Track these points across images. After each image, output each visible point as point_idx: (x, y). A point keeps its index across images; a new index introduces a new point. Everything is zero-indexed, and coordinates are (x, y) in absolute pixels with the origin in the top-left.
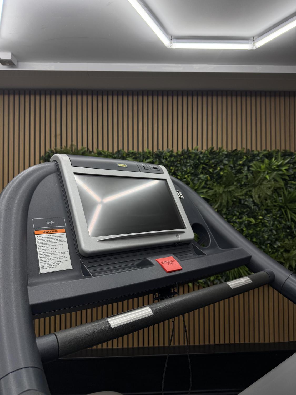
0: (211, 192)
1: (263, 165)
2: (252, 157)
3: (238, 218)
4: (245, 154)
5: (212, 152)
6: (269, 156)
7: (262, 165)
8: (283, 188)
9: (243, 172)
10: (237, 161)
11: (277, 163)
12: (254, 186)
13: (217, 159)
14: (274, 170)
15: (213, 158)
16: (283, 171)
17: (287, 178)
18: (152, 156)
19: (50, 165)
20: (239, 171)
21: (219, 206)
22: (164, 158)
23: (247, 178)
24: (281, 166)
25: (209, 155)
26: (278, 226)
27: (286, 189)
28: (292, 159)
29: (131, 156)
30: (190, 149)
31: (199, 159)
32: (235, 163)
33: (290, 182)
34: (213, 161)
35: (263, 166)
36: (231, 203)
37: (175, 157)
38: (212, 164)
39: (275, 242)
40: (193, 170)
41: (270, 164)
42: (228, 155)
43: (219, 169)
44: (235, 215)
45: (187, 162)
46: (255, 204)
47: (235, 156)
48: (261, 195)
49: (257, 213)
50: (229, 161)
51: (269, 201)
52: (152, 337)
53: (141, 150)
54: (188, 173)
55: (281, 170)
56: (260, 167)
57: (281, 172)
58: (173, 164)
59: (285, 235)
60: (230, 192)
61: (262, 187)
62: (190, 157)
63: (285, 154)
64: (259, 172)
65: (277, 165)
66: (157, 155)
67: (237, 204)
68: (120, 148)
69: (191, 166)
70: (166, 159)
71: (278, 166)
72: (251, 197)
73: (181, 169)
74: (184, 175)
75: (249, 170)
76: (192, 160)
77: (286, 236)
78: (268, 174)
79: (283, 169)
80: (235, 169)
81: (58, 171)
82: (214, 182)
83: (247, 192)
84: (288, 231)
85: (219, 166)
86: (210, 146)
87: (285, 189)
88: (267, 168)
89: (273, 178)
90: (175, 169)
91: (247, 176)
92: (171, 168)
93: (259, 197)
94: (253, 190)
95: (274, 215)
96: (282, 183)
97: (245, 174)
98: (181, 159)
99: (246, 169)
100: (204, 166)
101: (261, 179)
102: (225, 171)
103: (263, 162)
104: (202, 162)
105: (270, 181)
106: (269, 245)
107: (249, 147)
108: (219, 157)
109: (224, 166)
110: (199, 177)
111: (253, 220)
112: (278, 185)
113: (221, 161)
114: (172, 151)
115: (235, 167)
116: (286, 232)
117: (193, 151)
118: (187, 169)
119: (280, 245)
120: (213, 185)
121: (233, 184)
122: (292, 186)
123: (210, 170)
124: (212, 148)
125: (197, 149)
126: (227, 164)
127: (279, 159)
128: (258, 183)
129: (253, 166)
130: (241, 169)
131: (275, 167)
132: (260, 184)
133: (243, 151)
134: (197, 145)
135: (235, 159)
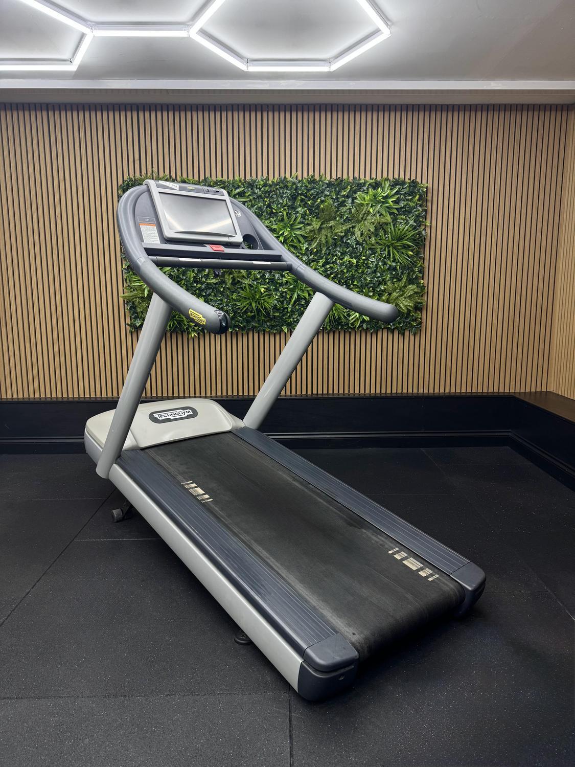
0: (309, 228)
1: (367, 196)
2: (359, 186)
3: (339, 258)
4: (349, 183)
5: (312, 181)
6: (376, 185)
8: (390, 223)
9: (347, 205)
10: (340, 191)
11: (382, 194)
12: (359, 221)
13: (317, 189)
14: (379, 202)
15: (313, 188)
16: (390, 204)
17: (396, 212)
18: (243, 185)
19: (143, 187)
20: (342, 204)
21: (317, 244)
22: (257, 188)
23: (350, 212)
24: (386, 197)
25: (308, 185)
26: (382, 267)
27: (394, 225)
28: (405, 188)
29: (219, 185)
30: (288, 176)
31: (297, 188)
32: (338, 193)
33: (399, 216)
34: (312, 191)
35: (367, 198)
36: (331, 241)
37: (270, 186)
38: (311, 195)
39: (379, 285)
40: (291, 202)
41: (375, 196)
42: (330, 185)
43: (319, 201)
44: (336, 255)
45: (283, 193)
46: (358, 243)
47: (338, 185)
48: (364, 231)
49: (361, 253)
50: (330, 192)
51: (373, 238)
53: (231, 178)
54: (284, 206)
55: (387, 202)
56: (364, 199)
57: (387, 205)
58: (267, 195)
59: (390, 277)
60: (331, 227)
61: (366, 222)
62: (286, 187)
63: (396, 183)
64: (362, 205)
65: (383, 196)
66: (249, 184)
67: (339, 243)
68: (208, 175)
69: (288, 197)
70: (260, 189)
71: (384, 198)
72: (353, 234)
73: (276, 201)
74: (280, 208)
75: (353, 202)
76: (289, 190)
77: (392, 279)
78: (372, 207)
79: (390, 201)
80: (338, 201)
81: (149, 191)
82: (313, 217)
83: (350, 228)
84: (394, 273)
85: (318, 198)
86: (311, 173)
87: (392, 224)
88: (370, 200)
89: (379, 212)
90: (269, 201)
91: (350, 209)
92: (265, 199)
93: (362, 235)
94: (357, 227)
95: (379, 255)
96: (389, 218)
97: (348, 207)
98: (277, 189)
99: (350, 200)
100: (303, 197)
101: (364, 213)
102: (326, 204)
103: (368, 193)
104: (300, 192)
105: (374, 215)
106: (371, 289)
107: (356, 175)
108: (319, 187)
109: (325, 198)
110: (297, 210)
111: (354, 261)
112: (383, 220)
113: (322, 192)
114: (267, 179)
115: (337, 198)
116: (391, 273)
117: (291, 179)
118: (283, 202)
119: (383, 288)
120: (311, 220)
121: (335, 218)
122: (402, 221)
123: (309, 202)
124: (313, 176)
125: (297, 176)
126: (328, 196)
127: (386, 189)
128: (362, 218)
129: (358, 197)
130: (344, 201)
131: (380, 198)
132: (364, 219)
133: (348, 179)
134: (297, 171)
135: (337, 189)
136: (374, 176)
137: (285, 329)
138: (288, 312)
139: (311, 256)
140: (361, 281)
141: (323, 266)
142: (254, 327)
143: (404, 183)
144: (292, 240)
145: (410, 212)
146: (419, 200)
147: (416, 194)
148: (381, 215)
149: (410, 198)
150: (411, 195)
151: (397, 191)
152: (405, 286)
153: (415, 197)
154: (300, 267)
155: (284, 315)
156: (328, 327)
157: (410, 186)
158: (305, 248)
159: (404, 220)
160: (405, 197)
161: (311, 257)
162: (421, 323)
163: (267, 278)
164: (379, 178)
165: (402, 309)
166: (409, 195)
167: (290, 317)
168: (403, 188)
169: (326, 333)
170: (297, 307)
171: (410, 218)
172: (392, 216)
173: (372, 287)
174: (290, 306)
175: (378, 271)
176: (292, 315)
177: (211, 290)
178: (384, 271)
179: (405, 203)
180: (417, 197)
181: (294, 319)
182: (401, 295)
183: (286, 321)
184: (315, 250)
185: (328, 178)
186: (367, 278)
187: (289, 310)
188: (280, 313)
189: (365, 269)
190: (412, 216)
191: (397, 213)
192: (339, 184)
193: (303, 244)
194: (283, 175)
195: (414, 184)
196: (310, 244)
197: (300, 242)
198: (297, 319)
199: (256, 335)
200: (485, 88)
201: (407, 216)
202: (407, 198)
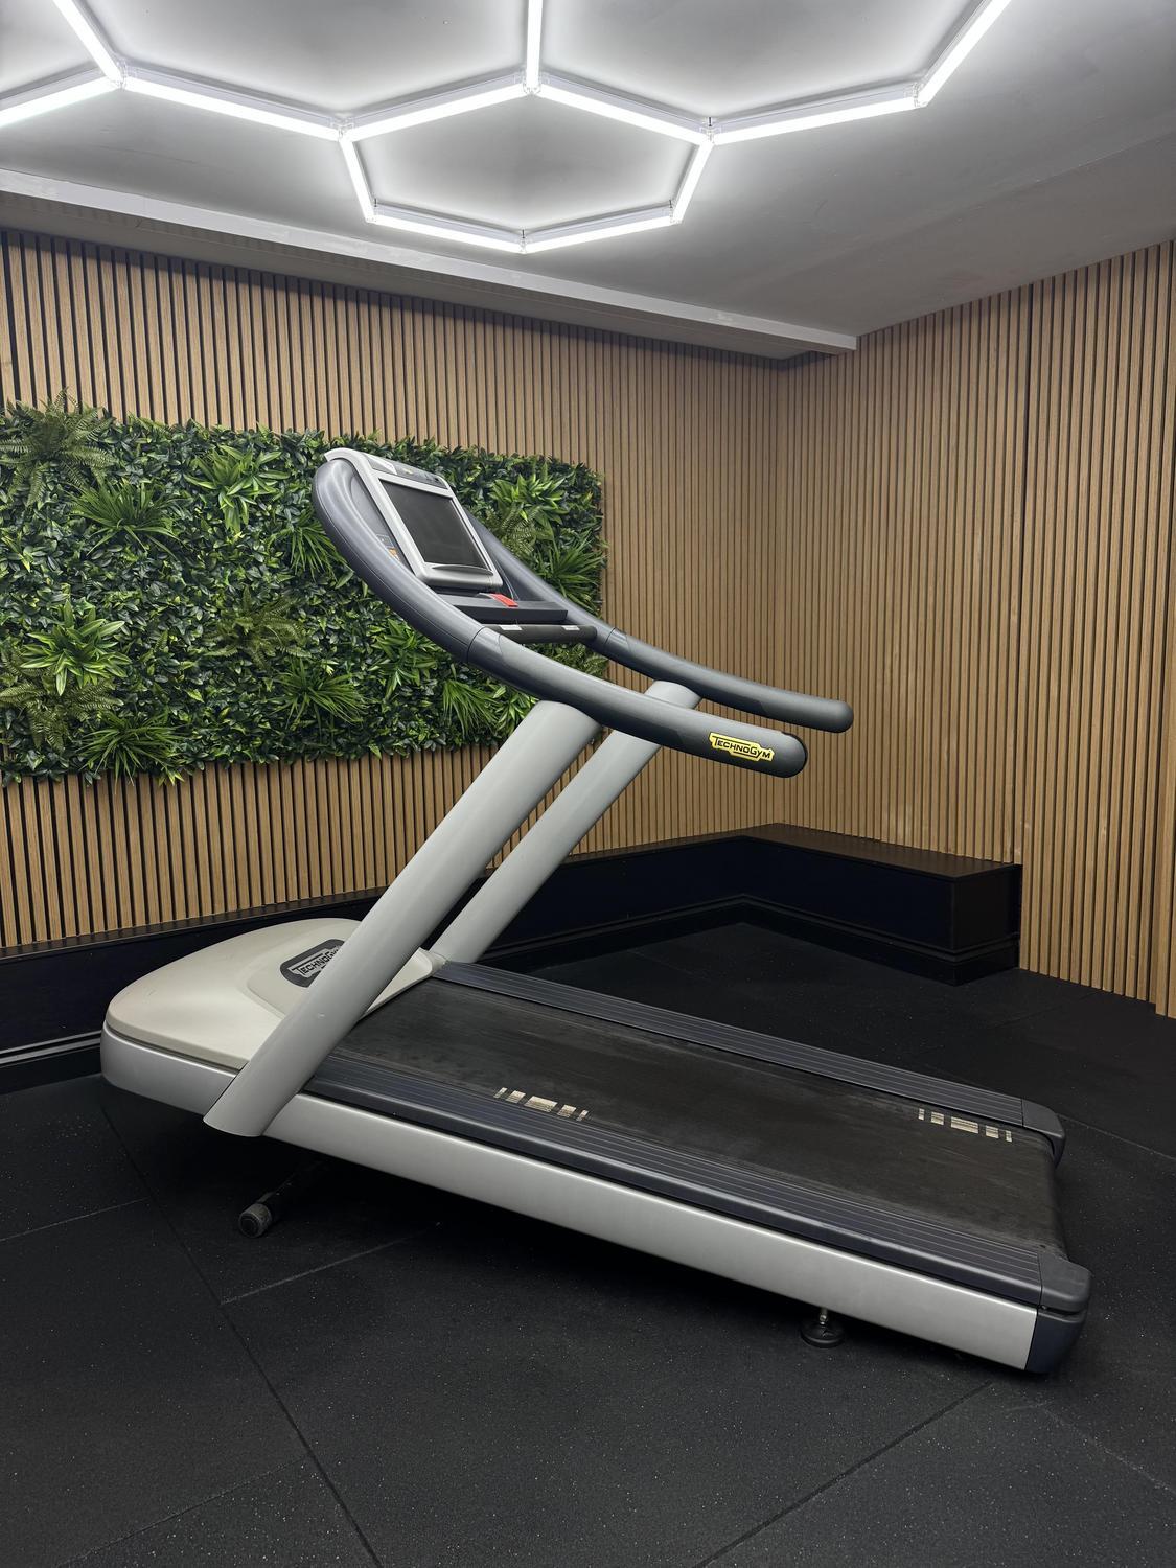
1: (515, 488)
2: (494, 467)
4: (477, 461)
6: (525, 469)
7: (513, 489)
8: (551, 542)
9: (477, 501)
11: (540, 487)
12: (499, 535)
14: (535, 502)
16: (552, 506)
17: (560, 521)
22: (303, 453)
23: (485, 516)
24: (546, 494)
27: (557, 544)
28: (568, 479)
32: (458, 479)
33: (563, 529)
35: (515, 492)
41: (528, 489)
55: (547, 503)
56: (509, 494)
57: (547, 507)
61: (514, 537)
63: (558, 469)
64: (507, 504)
65: (541, 491)
70: (309, 456)
71: (543, 493)
75: (486, 498)
78: (524, 509)
79: (553, 499)
86: (403, 433)
87: (555, 543)
88: (522, 496)
89: (534, 519)
91: (483, 511)
96: (551, 531)
97: (479, 506)
99: (480, 494)
101: (512, 520)
103: (514, 482)
105: (528, 525)
107: (483, 445)
112: (543, 536)
115: (459, 488)
122: (568, 539)
124: (409, 439)
127: (546, 478)
128: (505, 529)
129: (495, 489)
131: (537, 494)
132: (510, 530)
133: (472, 452)
135: (459, 470)
137: (373, 750)
138: (380, 715)
142: (308, 750)
143: (565, 469)
145: (580, 524)
146: (590, 502)
147: (587, 491)
148: (538, 524)
149: (578, 497)
150: (579, 492)
152: (584, 657)
153: (586, 495)
155: (371, 722)
157: (575, 474)
159: (571, 536)
160: (570, 493)
163: (333, 645)
164: (522, 455)
166: (577, 491)
167: (383, 724)
168: (566, 479)
171: (579, 532)
172: (554, 528)
174: (385, 701)
177: (210, 673)
179: (573, 505)
180: (590, 496)
183: (375, 735)
185: (445, 443)
190: (584, 530)
191: (561, 523)
195: (582, 471)
198: (399, 728)
199: (310, 768)
200: (711, 320)
201: (575, 529)
202: (573, 496)
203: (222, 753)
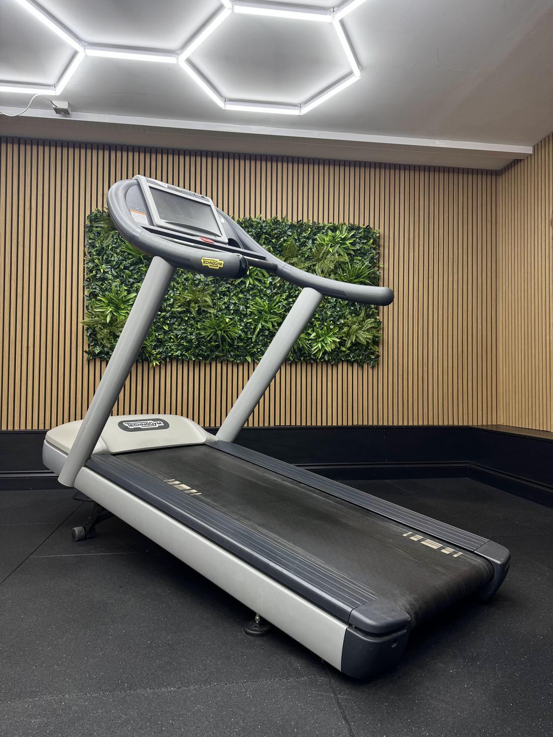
1: (327, 237)
2: (319, 229)
4: (309, 226)
5: (276, 222)
6: (334, 229)
7: (325, 238)
8: (347, 263)
9: (308, 245)
10: (301, 233)
11: (340, 236)
12: (319, 260)
13: (280, 229)
14: (338, 243)
15: (276, 229)
16: (347, 245)
17: (352, 253)
19: (134, 181)
20: (304, 244)
23: (311, 252)
24: (344, 239)
25: (271, 225)
27: (351, 265)
28: (359, 233)
30: (253, 217)
31: (261, 228)
32: (299, 234)
33: (355, 257)
34: (276, 231)
35: (327, 239)
38: (275, 235)
39: (338, 320)
41: (334, 237)
42: (292, 226)
43: (282, 240)
48: (324, 268)
50: (293, 233)
51: (332, 276)
52: (208, 416)
55: (345, 244)
56: (324, 240)
57: (345, 246)
59: (349, 312)
61: (326, 261)
62: (252, 225)
63: (351, 228)
64: (322, 245)
65: (341, 238)
69: (252, 236)
72: (314, 271)
75: (313, 243)
76: (254, 229)
77: (351, 313)
78: (331, 247)
79: (348, 242)
80: (299, 241)
81: (139, 185)
82: (277, 254)
83: (311, 266)
84: (352, 308)
85: (282, 237)
86: (274, 215)
87: (349, 264)
88: (330, 241)
89: (337, 252)
91: (311, 249)
93: (322, 271)
94: (317, 264)
96: (346, 258)
97: (309, 247)
99: (310, 242)
100: (267, 236)
101: (324, 253)
102: (288, 243)
103: (327, 234)
104: (264, 231)
105: (333, 255)
106: (332, 322)
107: (316, 220)
108: (282, 228)
109: (287, 237)
112: (342, 260)
113: (285, 232)
115: (299, 239)
116: (350, 309)
117: (256, 219)
119: (343, 322)
121: (297, 256)
122: (358, 262)
123: (273, 241)
124: (276, 218)
125: (261, 217)
126: (290, 236)
127: (344, 232)
128: (322, 257)
129: (318, 239)
130: (305, 242)
131: (339, 239)
132: (324, 257)
133: (308, 222)
134: (261, 213)
135: (299, 230)
136: (331, 220)
137: (249, 359)
138: (252, 343)
139: (274, 289)
140: (322, 315)
141: (286, 299)
142: (217, 357)
143: (359, 228)
144: (257, 274)
145: (365, 255)
146: (373, 244)
147: (370, 238)
148: (339, 255)
149: (365, 241)
150: (366, 239)
151: (353, 235)
152: (363, 320)
153: (369, 241)
154: (285, 268)
155: (247, 346)
156: (291, 358)
157: (364, 231)
158: (269, 282)
159: (360, 260)
161: (274, 291)
162: (378, 356)
163: (232, 310)
164: (336, 223)
165: (361, 341)
166: (364, 239)
167: (253, 347)
168: (358, 233)
169: (288, 364)
170: (261, 338)
171: (365, 259)
172: (349, 257)
173: (332, 320)
174: (254, 336)
175: (337, 306)
176: (256, 345)
177: (175, 319)
178: (343, 307)
179: (361, 246)
180: (371, 241)
181: (258, 349)
182: (360, 329)
183: (249, 352)
184: (278, 285)
185: (290, 221)
186: (328, 312)
187: (253, 340)
188: (244, 343)
189: (326, 304)
190: (368, 258)
191: (354, 254)
192: (299, 227)
193: (267, 278)
194: (247, 216)
195: (368, 229)
196: (273, 279)
197: (264, 276)
198: (261, 350)
199: (219, 366)
200: (431, 145)
201: (363, 257)
202: (362, 241)
203: (177, 354)
